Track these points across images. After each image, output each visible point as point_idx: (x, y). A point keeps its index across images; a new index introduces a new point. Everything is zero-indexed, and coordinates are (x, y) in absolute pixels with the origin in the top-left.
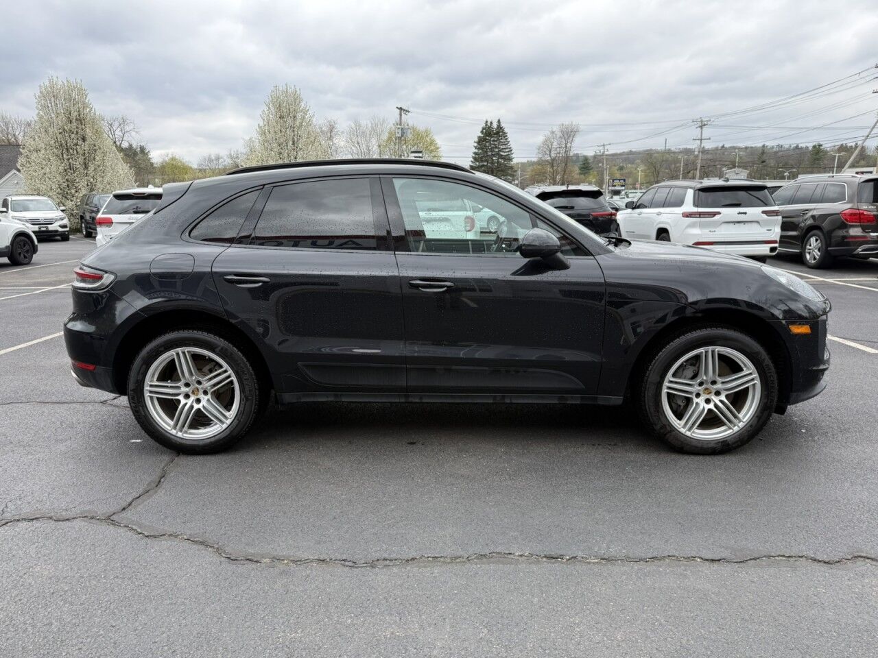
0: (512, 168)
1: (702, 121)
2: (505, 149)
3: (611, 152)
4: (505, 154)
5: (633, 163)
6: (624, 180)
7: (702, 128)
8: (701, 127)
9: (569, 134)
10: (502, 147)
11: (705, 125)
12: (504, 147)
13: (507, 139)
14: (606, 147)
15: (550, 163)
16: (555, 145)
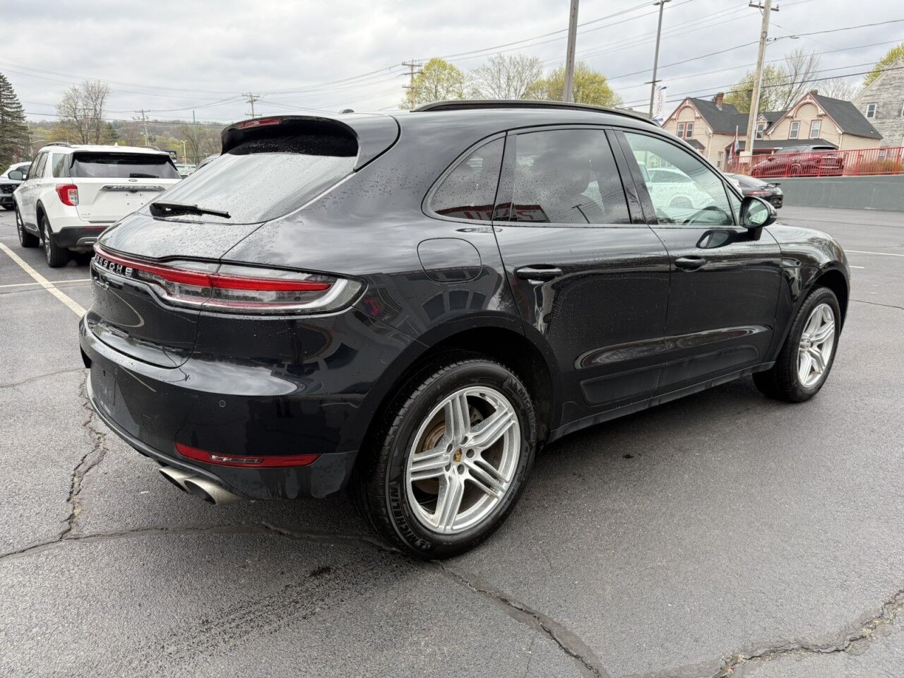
0: (24, 128)
1: (251, 96)
2: (11, 104)
3: (151, 119)
4: (13, 110)
5: (161, 135)
6: (175, 153)
7: (252, 104)
8: (252, 102)
9: (97, 95)
10: (5, 101)
11: (255, 100)
12: (9, 101)
13: (11, 92)
14: (146, 114)
15: (77, 127)
16: (80, 105)
